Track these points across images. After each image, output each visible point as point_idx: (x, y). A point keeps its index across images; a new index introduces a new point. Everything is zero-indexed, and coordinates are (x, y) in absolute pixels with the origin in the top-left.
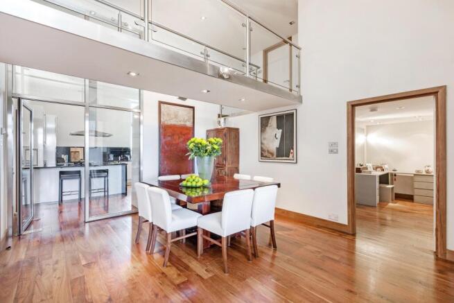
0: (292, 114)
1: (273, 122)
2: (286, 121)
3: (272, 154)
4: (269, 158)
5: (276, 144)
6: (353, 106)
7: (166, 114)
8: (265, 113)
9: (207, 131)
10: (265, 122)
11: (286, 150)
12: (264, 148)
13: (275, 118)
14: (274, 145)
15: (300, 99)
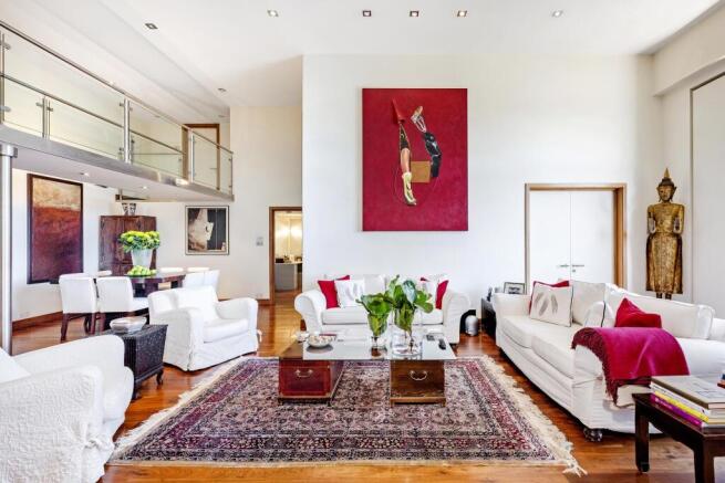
0: (225, 210)
1: (204, 215)
2: (218, 216)
3: (203, 247)
4: (198, 250)
5: (208, 236)
6: (273, 211)
7: (40, 191)
8: (195, 205)
9: (102, 217)
10: (193, 214)
11: (217, 242)
12: (192, 240)
13: (206, 212)
14: (205, 237)
15: (232, 198)
